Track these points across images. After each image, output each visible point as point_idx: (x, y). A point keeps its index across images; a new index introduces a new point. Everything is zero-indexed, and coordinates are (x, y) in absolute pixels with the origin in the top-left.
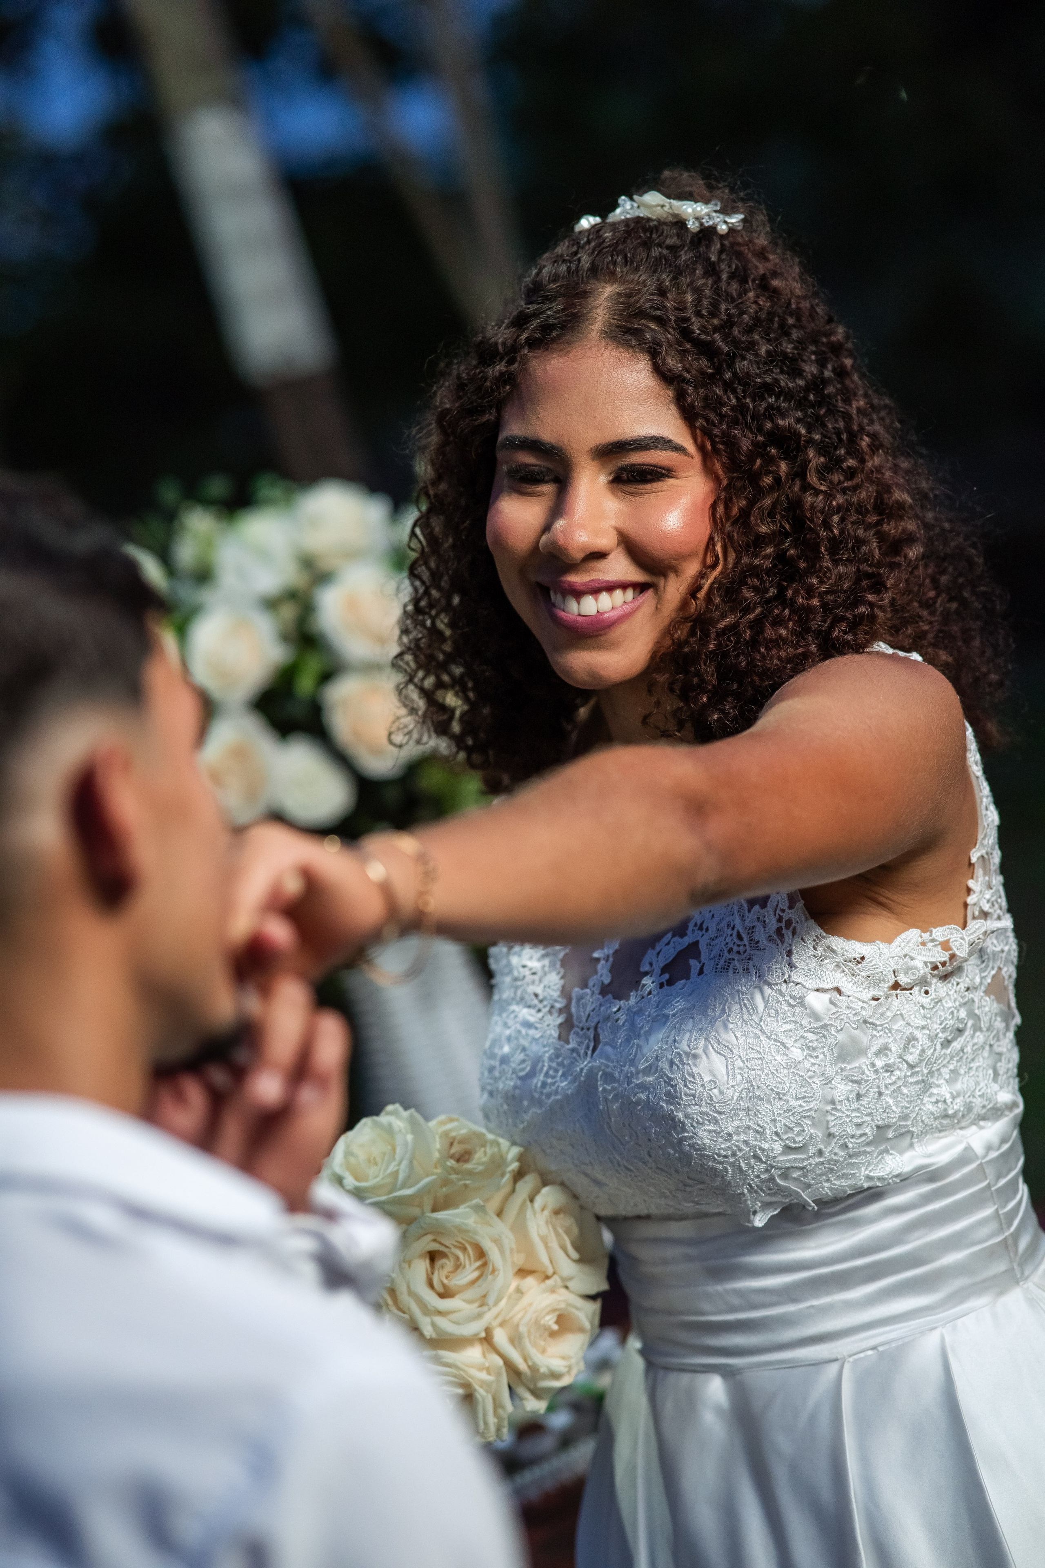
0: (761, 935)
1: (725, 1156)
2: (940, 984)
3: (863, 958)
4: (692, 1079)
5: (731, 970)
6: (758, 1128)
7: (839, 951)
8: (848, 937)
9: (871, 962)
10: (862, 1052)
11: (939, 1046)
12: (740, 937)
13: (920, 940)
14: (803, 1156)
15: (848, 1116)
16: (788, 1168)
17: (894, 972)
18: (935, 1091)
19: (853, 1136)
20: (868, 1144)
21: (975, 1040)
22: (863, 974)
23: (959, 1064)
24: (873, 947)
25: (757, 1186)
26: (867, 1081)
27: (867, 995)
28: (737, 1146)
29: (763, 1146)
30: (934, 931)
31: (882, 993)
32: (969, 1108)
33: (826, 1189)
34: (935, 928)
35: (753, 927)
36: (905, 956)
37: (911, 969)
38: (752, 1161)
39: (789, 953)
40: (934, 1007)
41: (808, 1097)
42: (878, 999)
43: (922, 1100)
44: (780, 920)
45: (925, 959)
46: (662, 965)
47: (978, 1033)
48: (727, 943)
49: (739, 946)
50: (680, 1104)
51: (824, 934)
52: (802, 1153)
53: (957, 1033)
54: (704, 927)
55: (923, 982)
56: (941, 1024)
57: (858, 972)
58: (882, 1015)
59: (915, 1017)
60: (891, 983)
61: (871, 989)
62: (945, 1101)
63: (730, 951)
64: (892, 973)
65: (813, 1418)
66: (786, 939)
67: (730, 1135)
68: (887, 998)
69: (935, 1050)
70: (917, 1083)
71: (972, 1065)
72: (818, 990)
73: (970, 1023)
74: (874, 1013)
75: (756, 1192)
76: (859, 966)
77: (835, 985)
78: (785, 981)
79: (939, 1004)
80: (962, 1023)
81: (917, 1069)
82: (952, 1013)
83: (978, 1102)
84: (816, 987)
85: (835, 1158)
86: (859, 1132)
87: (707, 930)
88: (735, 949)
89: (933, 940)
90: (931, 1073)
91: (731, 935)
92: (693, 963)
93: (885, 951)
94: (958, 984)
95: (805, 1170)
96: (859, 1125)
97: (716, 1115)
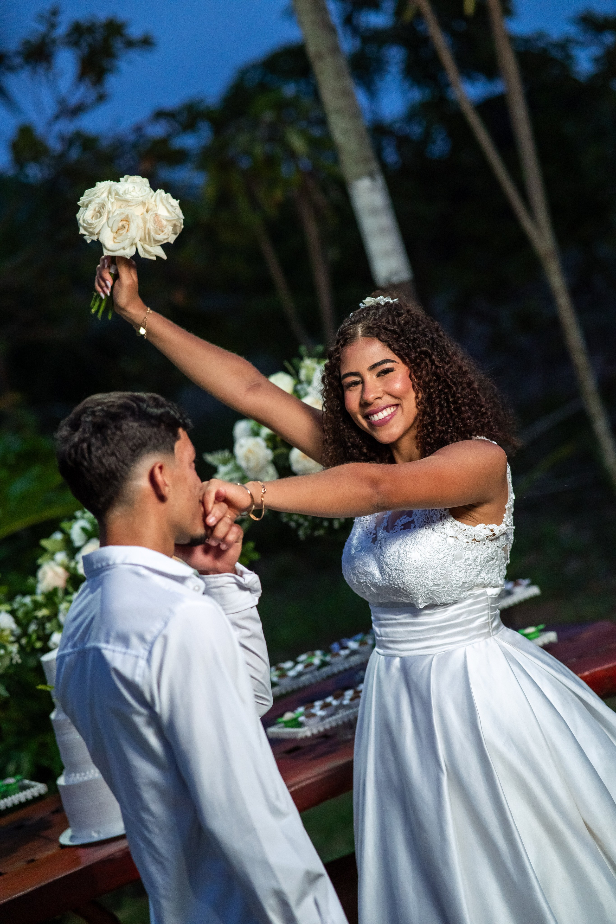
0: (434, 518)
1: (415, 584)
2: (489, 543)
3: (465, 529)
4: (409, 559)
5: (424, 528)
6: (427, 577)
7: (458, 526)
8: (462, 523)
9: (468, 531)
10: (461, 558)
11: (485, 562)
12: (428, 518)
13: (484, 527)
14: (439, 588)
15: (454, 577)
16: (434, 591)
17: (475, 536)
18: (481, 575)
19: (455, 584)
20: (459, 587)
21: (496, 563)
22: (464, 534)
23: (490, 569)
24: (469, 527)
25: (423, 595)
26: (462, 567)
27: (466, 541)
28: (420, 582)
29: (427, 583)
30: (489, 525)
31: (470, 541)
32: (490, 583)
33: (443, 600)
34: (490, 524)
35: (432, 516)
36: (479, 531)
37: (480, 535)
38: (424, 587)
39: (443, 524)
40: (486, 549)
41: (443, 569)
42: (468, 543)
43: (478, 577)
44: (441, 514)
45: (485, 533)
46: (401, 524)
47: (497, 561)
48: (424, 519)
49: (428, 521)
50: (404, 566)
51: (455, 520)
52: (439, 587)
53: (492, 559)
54: (416, 514)
55: (483, 540)
56: (487, 555)
57: (464, 533)
58: (469, 548)
59: (479, 551)
60: (473, 539)
61: (467, 539)
62: (484, 579)
63: (425, 522)
64: (474, 535)
65: (423, 670)
66: (443, 520)
67: (418, 578)
68: (471, 543)
69: (484, 562)
70: (477, 571)
71: (494, 571)
72: (451, 537)
73: (496, 557)
74: (467, 547)
75: (422, 597)
76: (464, 532)
77: (456, 536)
78: (441, 533)
79: (488, 548)
80: (494, 556)
81: (477, 567)
82: (491, 552)
83: (493, 582)
84: (450, 536)
85: (449, 590)
86: (457, 583)
87: (417, 515)
88: (426, 521)
89: (489, 528)
90: (482, 569)
91: (425, 517)
92: (412, 525)
93: (473, 528)
94: (495, 544)
95: (439, 592)
96: (457, 581)
97: (414, 571)
